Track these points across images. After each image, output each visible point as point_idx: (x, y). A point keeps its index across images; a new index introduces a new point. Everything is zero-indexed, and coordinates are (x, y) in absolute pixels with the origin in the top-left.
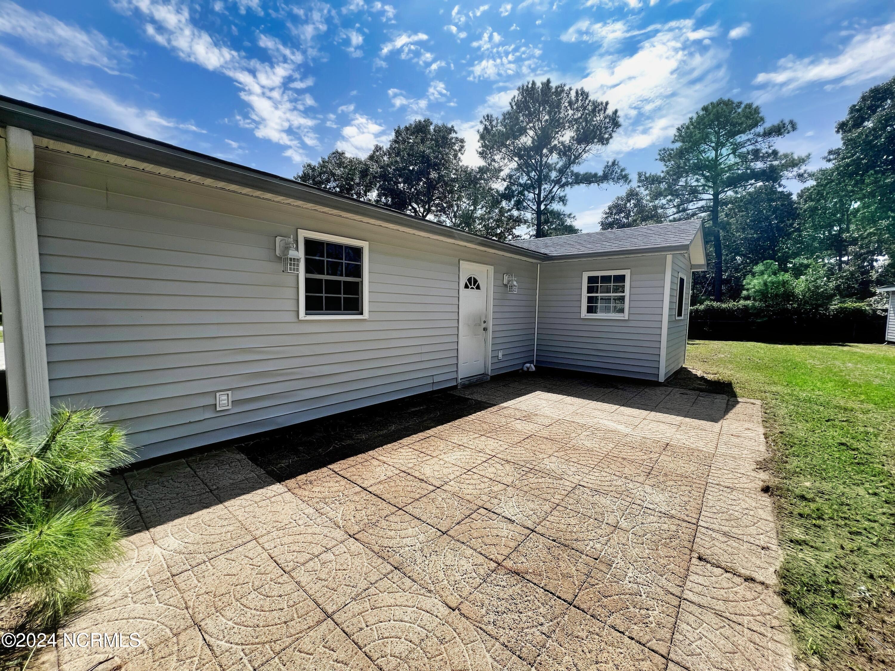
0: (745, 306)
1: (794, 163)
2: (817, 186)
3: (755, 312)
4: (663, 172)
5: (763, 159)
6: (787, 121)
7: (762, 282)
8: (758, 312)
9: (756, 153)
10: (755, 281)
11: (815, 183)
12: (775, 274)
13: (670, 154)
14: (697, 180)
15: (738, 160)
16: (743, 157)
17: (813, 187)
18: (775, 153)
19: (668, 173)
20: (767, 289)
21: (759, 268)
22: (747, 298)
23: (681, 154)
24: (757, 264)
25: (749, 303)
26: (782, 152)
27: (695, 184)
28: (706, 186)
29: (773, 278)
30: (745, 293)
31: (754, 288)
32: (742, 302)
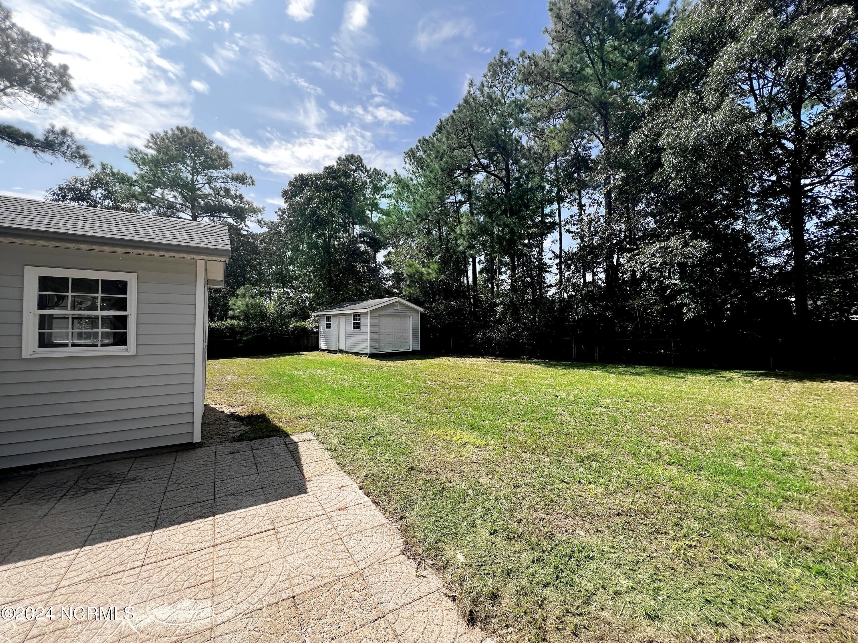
0: (231, 325)
1: (254, 211)
2: (269, 233)
3: (240, 330)
4: (136, 174)
5: (232, 198)
6: (248, 175)
7: (245, 304)
8: (244, 331)
9: (227, 191)
10: (239, 303)
11: (267, 230)
12: (253, 297)
13: (144, 158)
14: (175, 197)
15: (211, 192)
16: (217, 191)
17: (266, 233)
18: (241, 197)
19: (142, 177)
20: (248, 310)
21: (240, 291)
22: (233, 317)
23: (156, 163)
24: (238, 287)
25: (234, 322)
26: (246, 198)
27: (173, 200)
28: (185, 205)
29: (251, 301)
30: (231, 313)
31: (239, 308)
32: (229, 321)
